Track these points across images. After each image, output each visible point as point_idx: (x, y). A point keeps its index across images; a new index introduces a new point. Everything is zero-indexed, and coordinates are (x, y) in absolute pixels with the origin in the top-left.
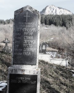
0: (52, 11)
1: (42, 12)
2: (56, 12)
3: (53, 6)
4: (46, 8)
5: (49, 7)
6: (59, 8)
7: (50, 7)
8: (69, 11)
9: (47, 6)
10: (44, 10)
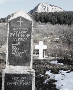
0: (44, 9)
1: (35, 10)
2: (48, 9)
3: (45, 4)
4: (38, 6)
5: (40, 5)
6: (50, 5)
7: (42, 5)
8: (61, 8)
9: (39, 4)
10: (36, 8)
